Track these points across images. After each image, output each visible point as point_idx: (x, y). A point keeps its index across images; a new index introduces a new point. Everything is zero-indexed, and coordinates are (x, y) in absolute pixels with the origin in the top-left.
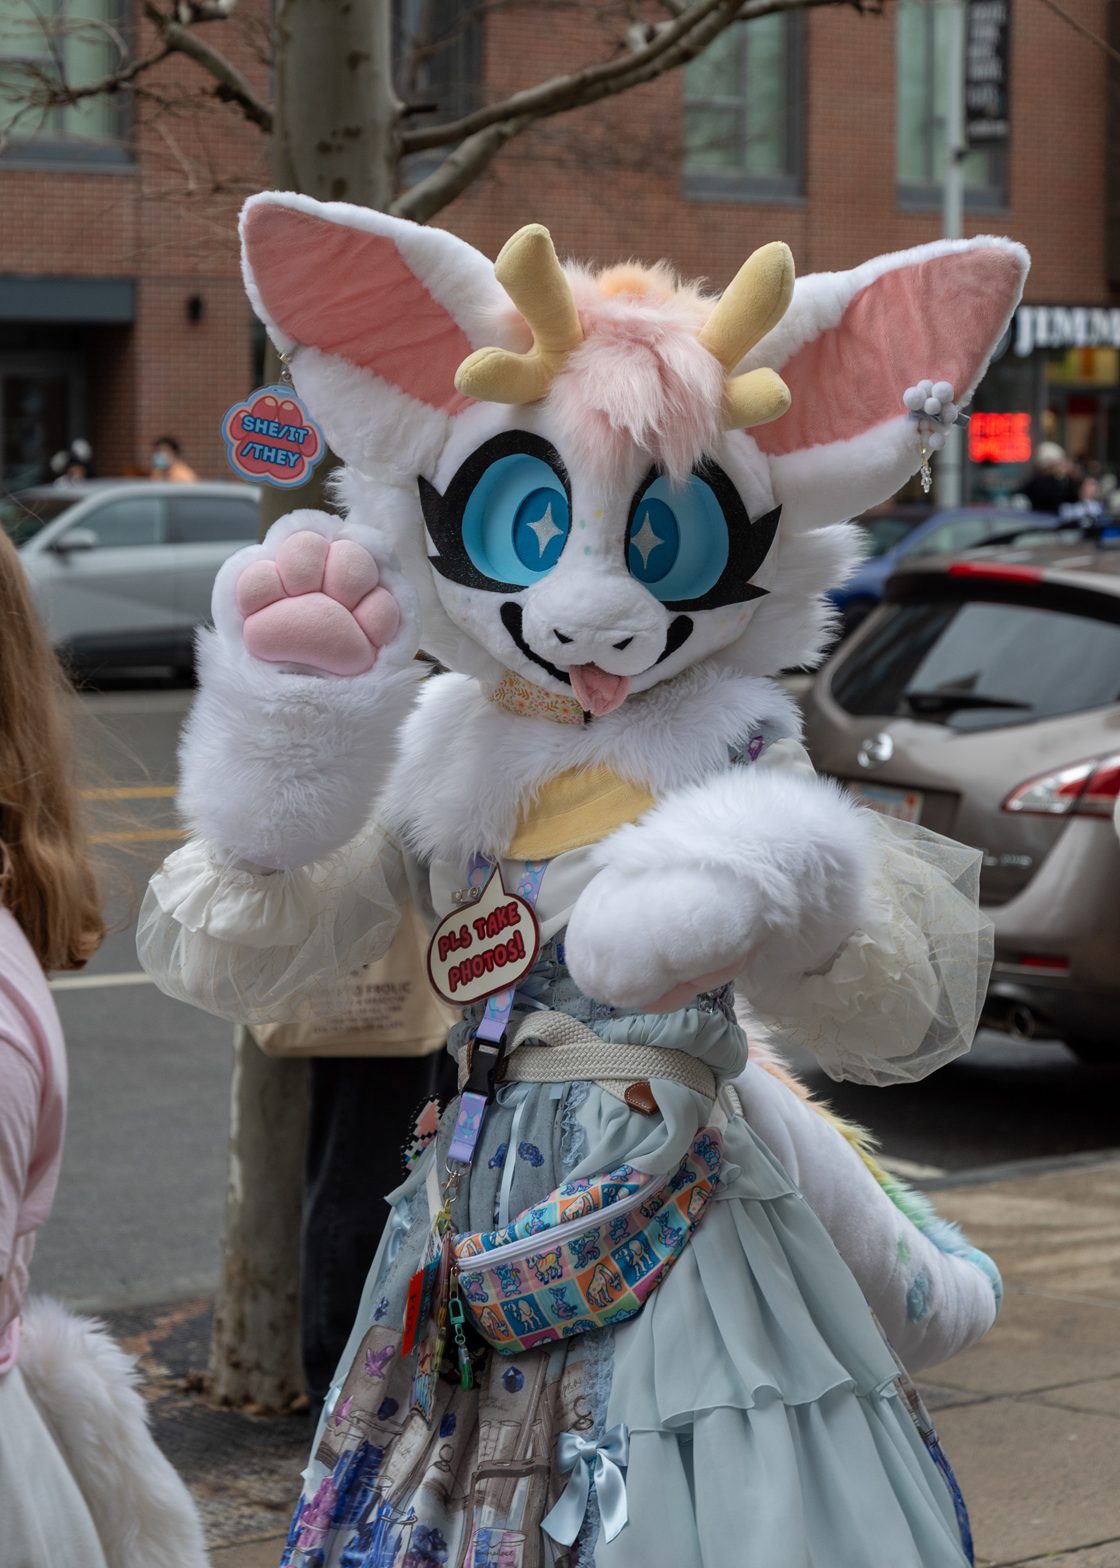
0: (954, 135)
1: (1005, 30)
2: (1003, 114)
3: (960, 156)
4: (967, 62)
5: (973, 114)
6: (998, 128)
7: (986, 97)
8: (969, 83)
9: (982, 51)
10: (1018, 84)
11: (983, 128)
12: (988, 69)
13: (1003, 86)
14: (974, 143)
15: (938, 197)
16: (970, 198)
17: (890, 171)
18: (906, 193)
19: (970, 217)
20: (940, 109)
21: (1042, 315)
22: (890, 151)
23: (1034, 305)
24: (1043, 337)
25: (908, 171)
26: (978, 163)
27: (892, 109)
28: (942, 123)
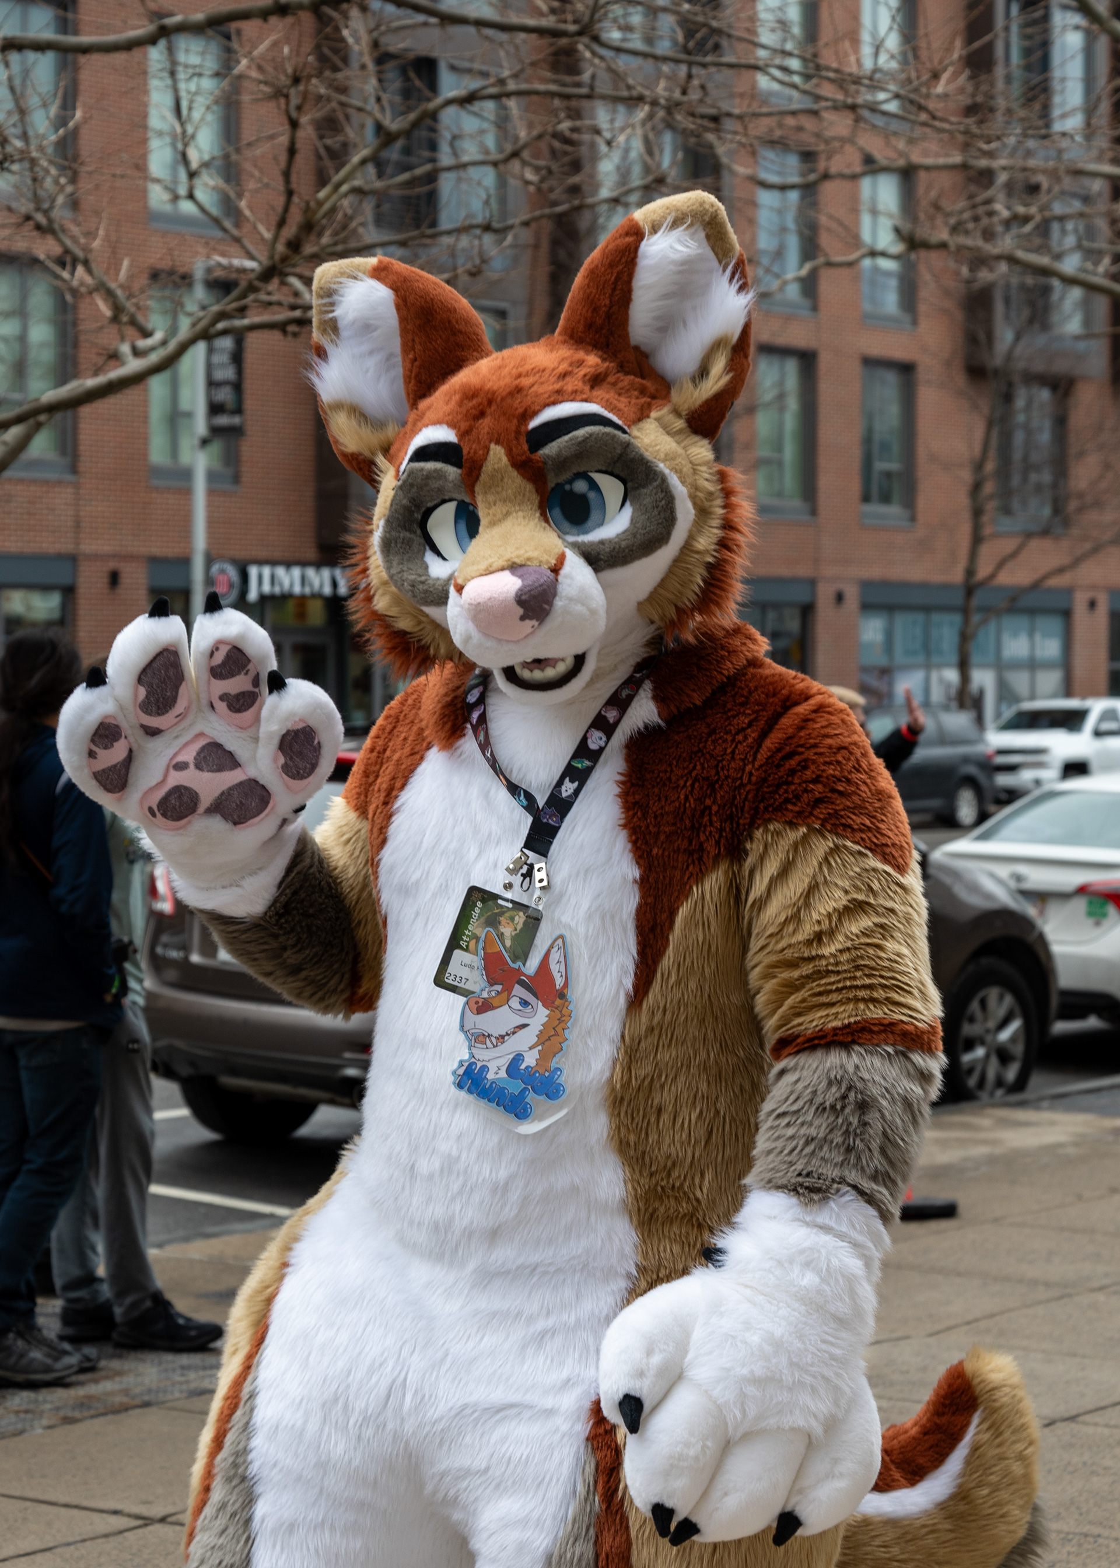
0: (200, 426)
2: (238, 410)
3: (205, 442)
4: (209, 367)
5: (215, 409)
6: (236, 420)
7: (225, 395)
8: (212, 384)
9: (221, 358)
10: (248, 386)
11: (223, 420)
12: (227, 373)
13: (238, 386)
14: (216, 431)
15: (187, 474)
16: (212, 476)
17: (145, 455)
18: (157, 472)
19: (211, 492)
20: (184, 405)
21: (266, 571)
22: (145, 439)
23: (261, 562)
24: (267, 588)
25: (157, 453)
26: (216, 448)
27: (146, 403)
28: (187, 416)
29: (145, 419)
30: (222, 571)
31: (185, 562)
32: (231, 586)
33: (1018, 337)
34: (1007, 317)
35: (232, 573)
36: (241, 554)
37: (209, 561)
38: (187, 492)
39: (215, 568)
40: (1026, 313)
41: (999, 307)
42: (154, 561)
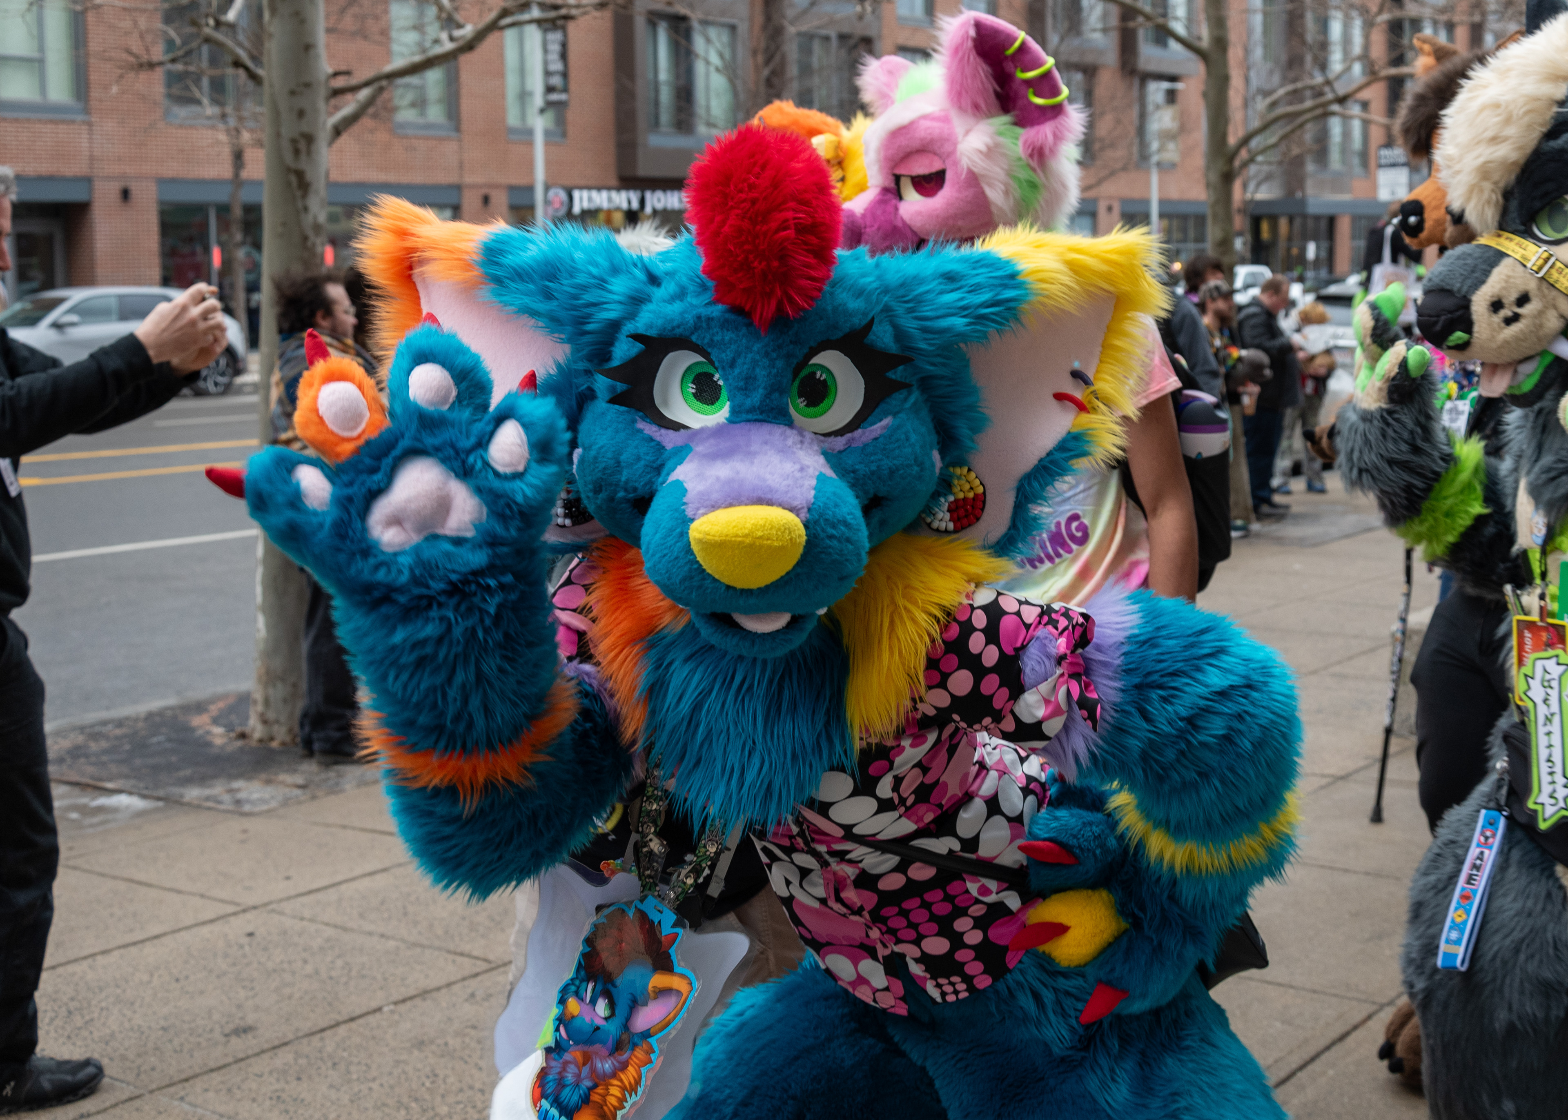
0: (538, 100)
1: (564, 45)
2: (566, 90)
3: (542, 111)
4: (546, 63)
5: (550, 89)
6: (563, 97)
7: (556, 81)
8: (547, 73)
9: (554, 56)
10: (573, 74)
11: (554, 97)
12: (557, 66)
13: (565, 75)
14: (549, 104)
15: (530, 132)
16: (547, 133)
17: (503, 120)
18: (512, 131)
19: (547, 143)
20: (529, 87)
21: (585, 194)
22: (503, 110)
23: (581, 188)
24: (586, 205)
25: (513, 119)
26: (550, 115)
27: (503, 86)
28: (531, 94)
29: (503, 96)
30: (557, 195)
31: (530, 189)
32: (562, 203)
33: (1062, 39)
34: (1055, 27)
35: (563, 195)
36: (568, 183)
37: (547, 188)
38: (530, 143)
39: (551, 193)
40: (1066, 24)
41: (1049, 21)
42: (512, 189)
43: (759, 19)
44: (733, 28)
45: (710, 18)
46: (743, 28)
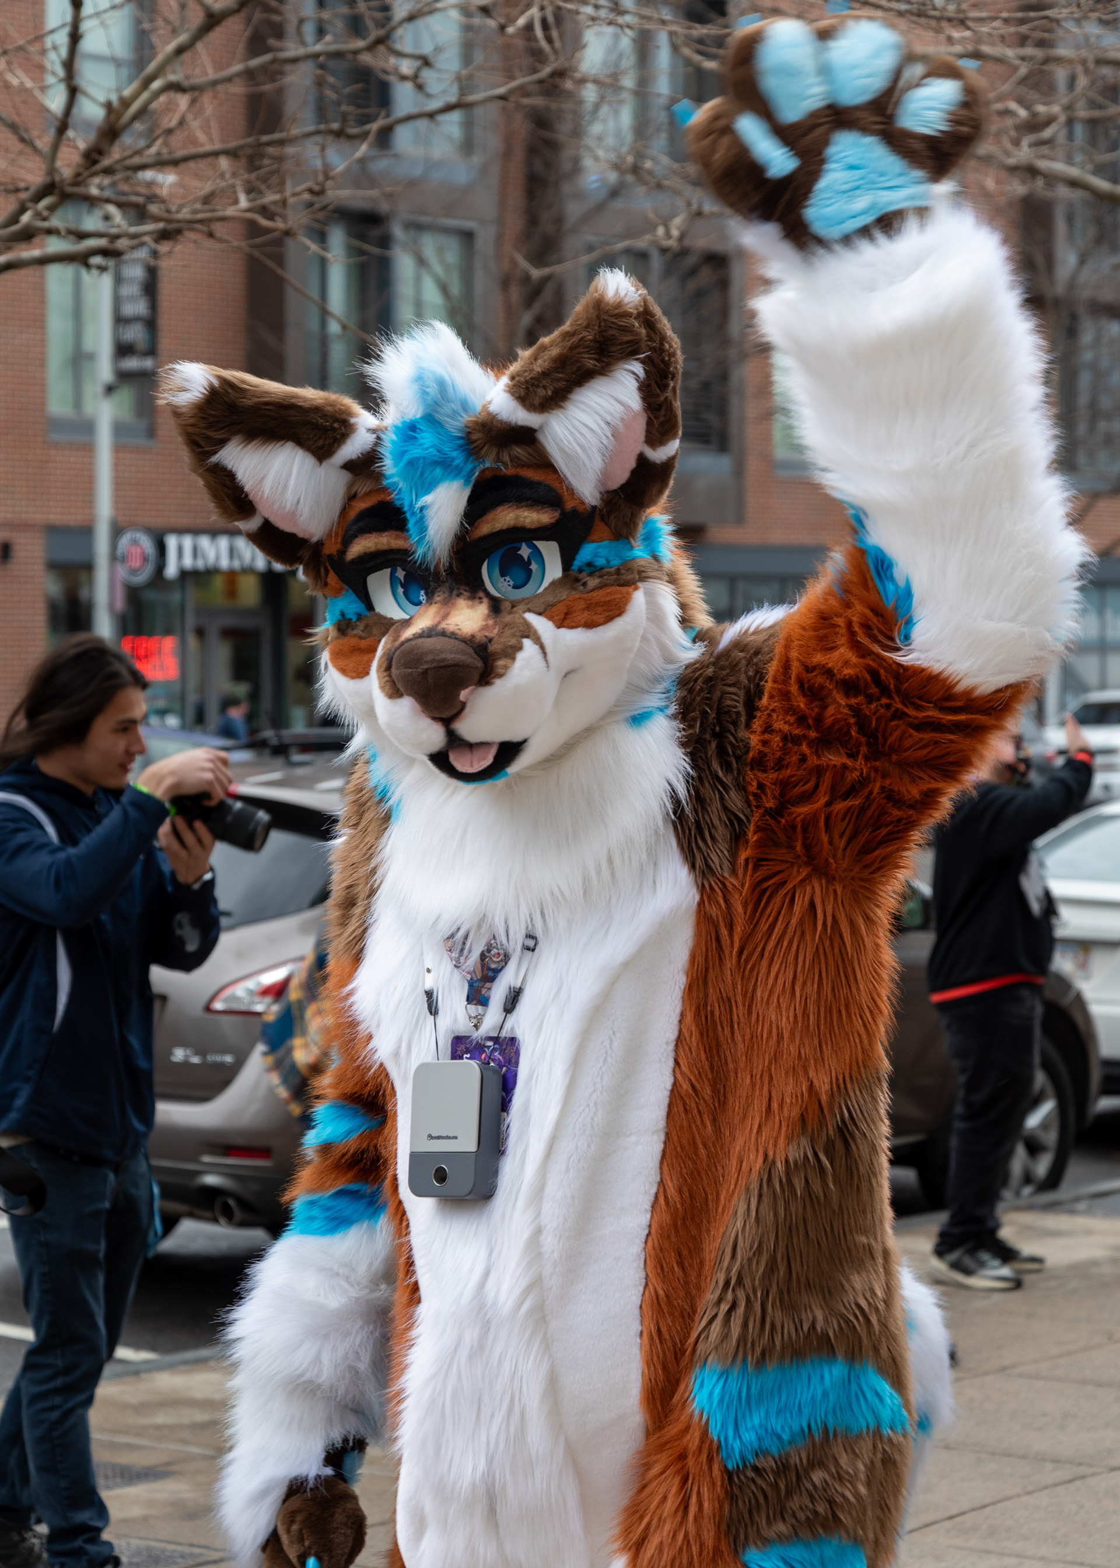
0: (104, 370)
1: (152, 272)
2: (152, 351)
3: (110, 389)
4: (117, 301)
5: (123, 350)
6: (148, 363)
7: (135, 334)
8: (120, 320)
9: (132, 290)
10: (164, 322)
11: (132, 363)
12: (138, 307)
13: (151, 323)
14: (124, 377)
15: (88, 427)
16: (119, 429)
17: (42, 405)
18: (57, 424)
19: (118, 449)
20: (88, 345)
21: (188, 541)
22: (41, 385)
23: (181, 531)
24: (188, 562)
25: (58, 405)
26: (126, 396)
27: (42, 343)
28: (91, 357)
29: (42, 362)
30: (135, 542)
31: (87, 531)
32: (145, 559)
33: (1082, 261)
34: (1071, 238)
35: (147, 544)
36: (158, 521)
37: (117, 531)
38: (89, 449)
40: (1092, 231)
41: (1061, 226)
42: (53, 530)
43: (515, 223)
44: (467, 237)
45: (425, 219)
46: (485, 239)
